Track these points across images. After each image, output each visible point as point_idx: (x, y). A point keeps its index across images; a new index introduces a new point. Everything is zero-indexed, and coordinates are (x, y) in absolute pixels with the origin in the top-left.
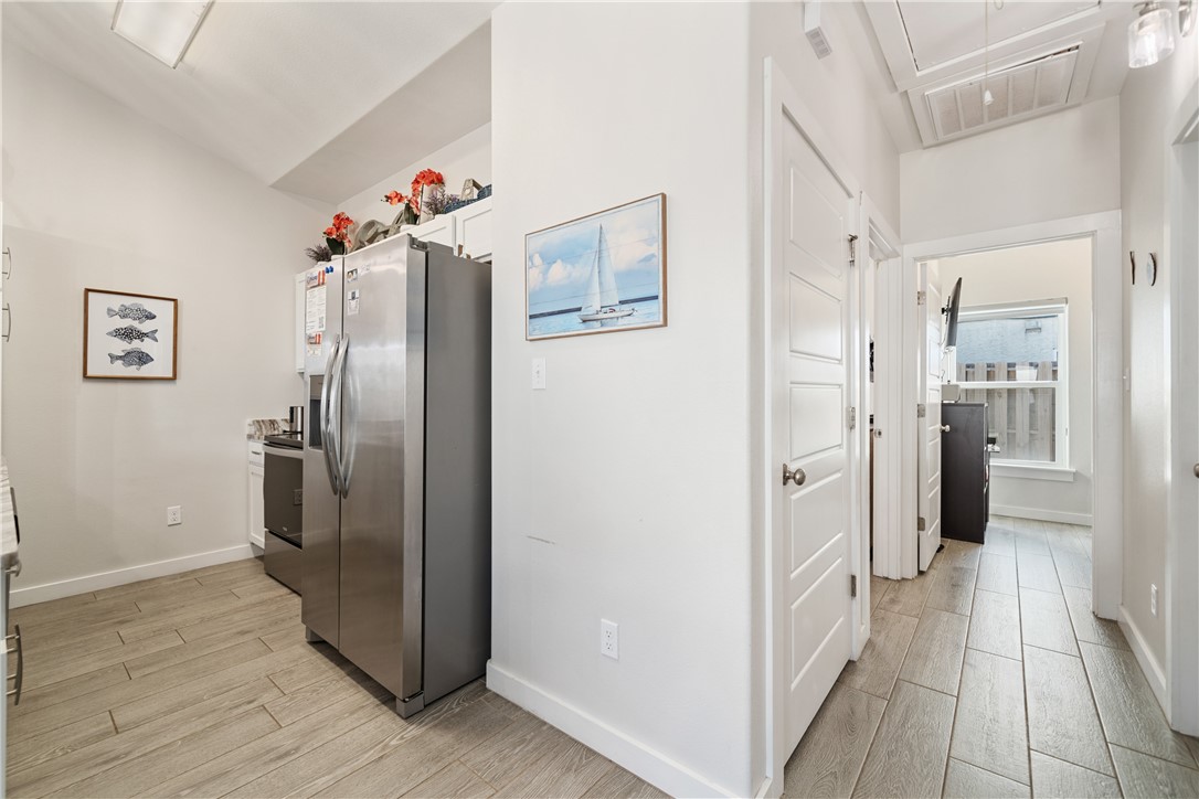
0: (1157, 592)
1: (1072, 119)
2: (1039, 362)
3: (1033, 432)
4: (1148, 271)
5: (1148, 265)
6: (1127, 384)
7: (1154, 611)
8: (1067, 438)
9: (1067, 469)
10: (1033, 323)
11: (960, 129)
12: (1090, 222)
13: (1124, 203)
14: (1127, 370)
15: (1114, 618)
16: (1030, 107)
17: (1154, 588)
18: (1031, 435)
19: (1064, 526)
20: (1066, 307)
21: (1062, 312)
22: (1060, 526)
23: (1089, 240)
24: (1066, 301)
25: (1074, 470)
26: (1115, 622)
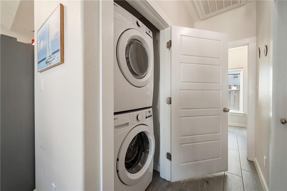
0: (266, 159)
1: (242, 9)
2: (236, 85)
3: (235, 102)
4: (265, 52)
5: (265, 49)
6: (257, 89)
7: (265, 165)
8: (242, 104)
9: (242, 112)
10: (236, 76)
11: (210, 13)
12: (247, 40)
13: (257, 34)
14: (257, 85)
15: (253, 161)
16: (230, 5)
17: (265, 157)
18: (234, 103)
19: (241, 128)
20: (242, 70)
21: (241, 71)
22: (240, 128)
23: (247, 46)
24: (242, 68)
25: (244, 113)
26: (253, 162)
